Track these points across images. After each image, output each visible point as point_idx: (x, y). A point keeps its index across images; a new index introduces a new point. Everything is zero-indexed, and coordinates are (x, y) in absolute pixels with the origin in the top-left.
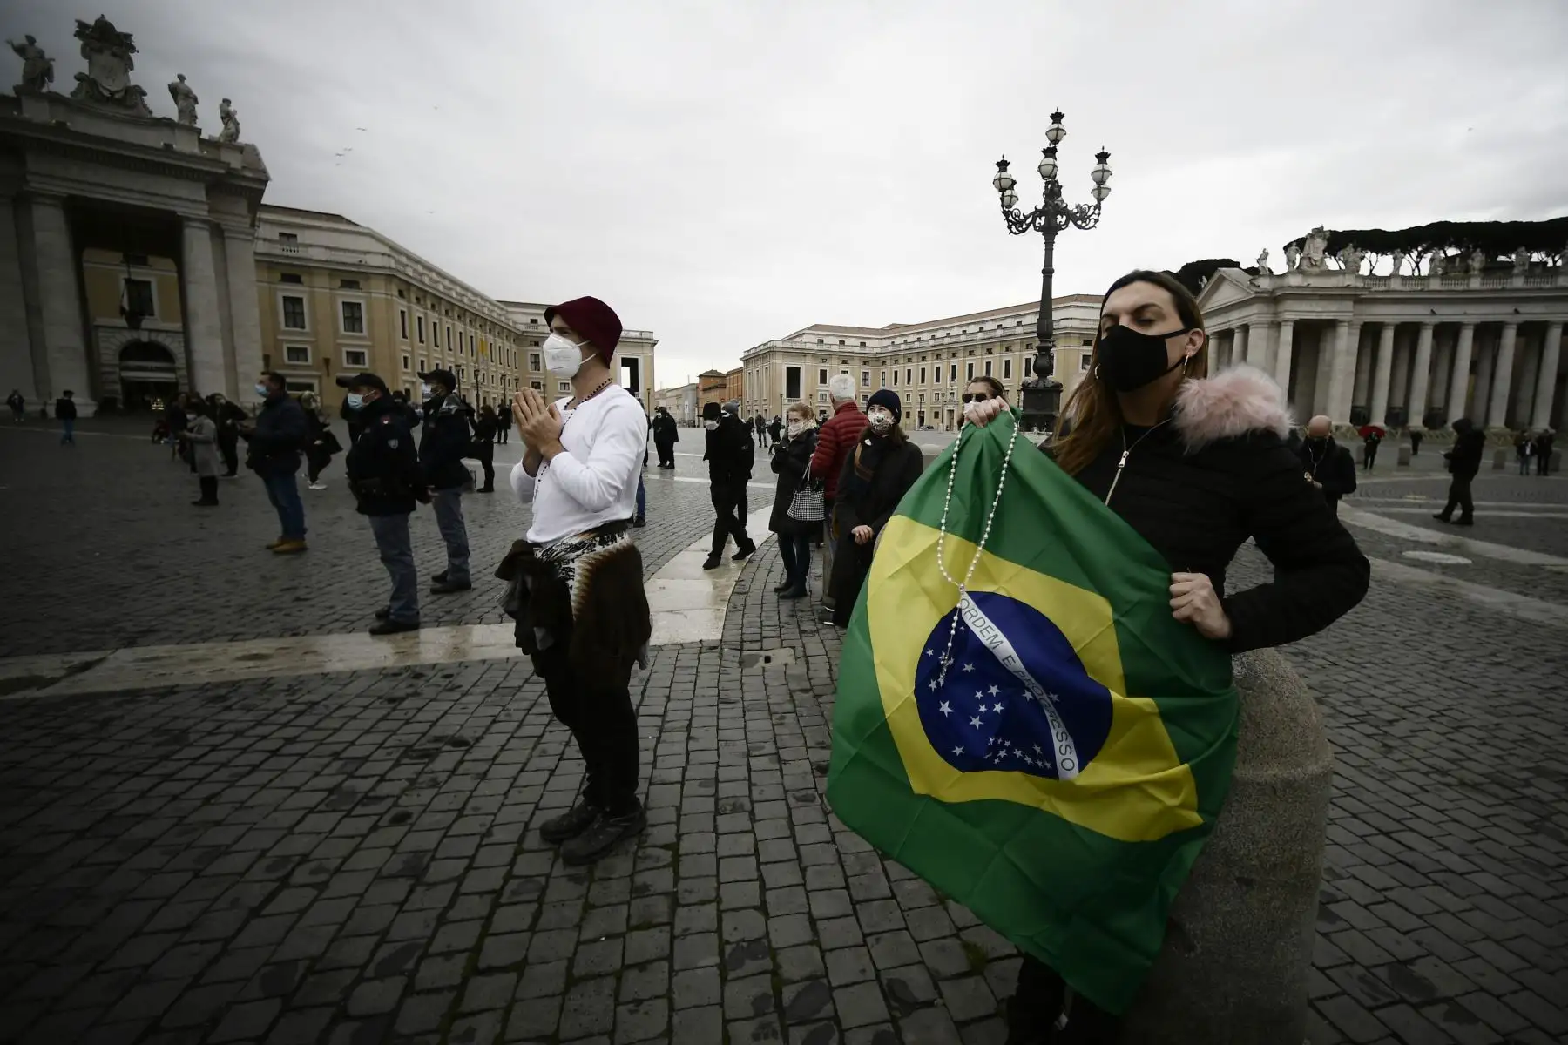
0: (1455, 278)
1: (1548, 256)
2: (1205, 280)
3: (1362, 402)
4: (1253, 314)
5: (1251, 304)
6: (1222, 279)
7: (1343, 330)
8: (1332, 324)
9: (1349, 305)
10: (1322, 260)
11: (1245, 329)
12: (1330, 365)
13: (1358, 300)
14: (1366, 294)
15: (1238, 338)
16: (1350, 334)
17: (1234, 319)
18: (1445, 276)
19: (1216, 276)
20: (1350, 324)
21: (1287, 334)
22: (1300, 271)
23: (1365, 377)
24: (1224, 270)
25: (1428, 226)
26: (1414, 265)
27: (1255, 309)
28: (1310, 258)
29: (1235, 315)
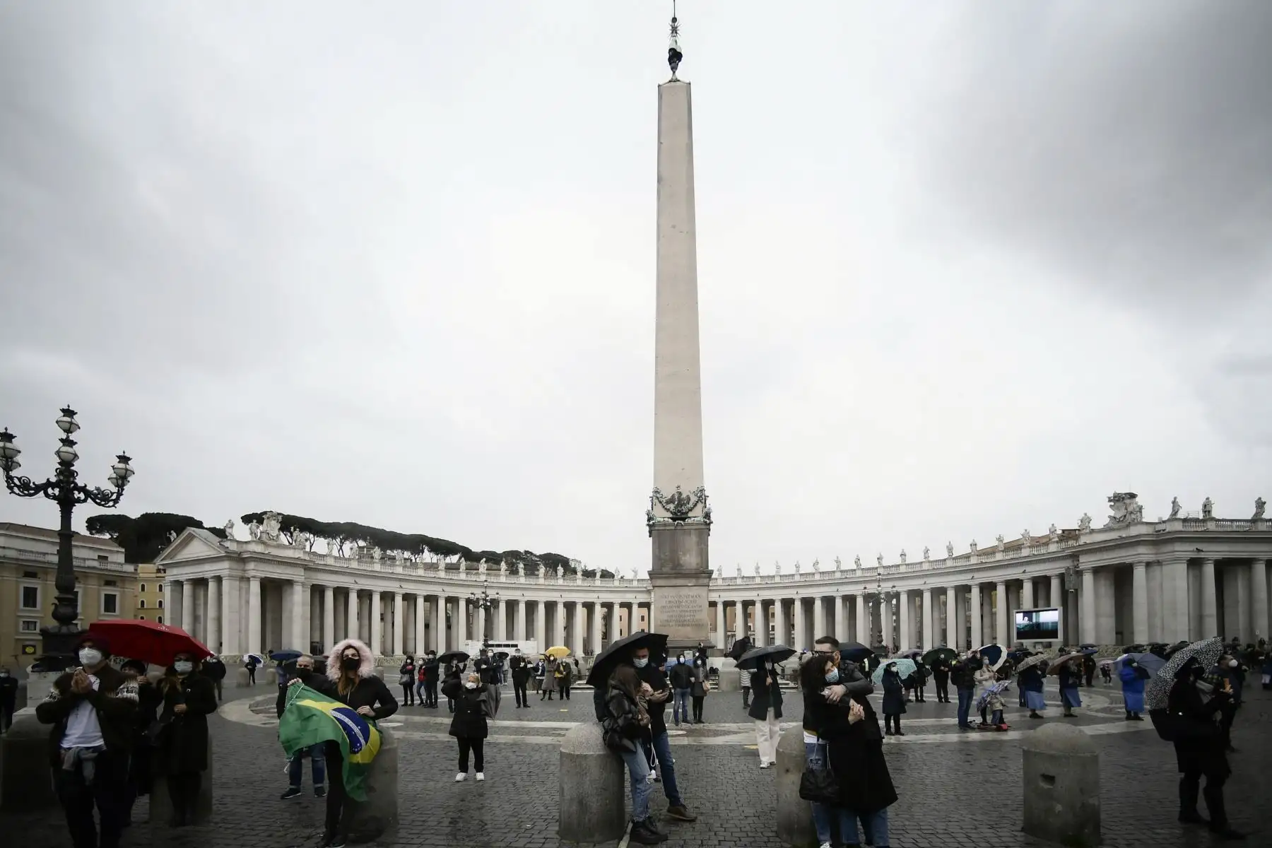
0: (366, 562)
1: (412, 554)
2: (174, 534)
3: (317, 639)
4: (223, 568)
5: (223, 561)
6: (191, 537)
7: (298, 589)
8: (290, 583)
9: (301, 572)
10: (278, 536)
11: (219, 579)
12: (291, 612)
13: (307, 568)
14: (311, 565)
15: (212, 586)
16: (303, 591)
17: (207, 571)
18: (360, 560)
19: (185, 533)
20: (303, 585)
21: (255, 587)
22: (261, 541)
23: (317, 622)
24: (191, 530)
25: (344, 523)
26: (339, 547)
27: (226, 565)
28: (268, 534)
29: (207, 567)
